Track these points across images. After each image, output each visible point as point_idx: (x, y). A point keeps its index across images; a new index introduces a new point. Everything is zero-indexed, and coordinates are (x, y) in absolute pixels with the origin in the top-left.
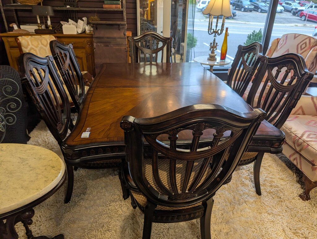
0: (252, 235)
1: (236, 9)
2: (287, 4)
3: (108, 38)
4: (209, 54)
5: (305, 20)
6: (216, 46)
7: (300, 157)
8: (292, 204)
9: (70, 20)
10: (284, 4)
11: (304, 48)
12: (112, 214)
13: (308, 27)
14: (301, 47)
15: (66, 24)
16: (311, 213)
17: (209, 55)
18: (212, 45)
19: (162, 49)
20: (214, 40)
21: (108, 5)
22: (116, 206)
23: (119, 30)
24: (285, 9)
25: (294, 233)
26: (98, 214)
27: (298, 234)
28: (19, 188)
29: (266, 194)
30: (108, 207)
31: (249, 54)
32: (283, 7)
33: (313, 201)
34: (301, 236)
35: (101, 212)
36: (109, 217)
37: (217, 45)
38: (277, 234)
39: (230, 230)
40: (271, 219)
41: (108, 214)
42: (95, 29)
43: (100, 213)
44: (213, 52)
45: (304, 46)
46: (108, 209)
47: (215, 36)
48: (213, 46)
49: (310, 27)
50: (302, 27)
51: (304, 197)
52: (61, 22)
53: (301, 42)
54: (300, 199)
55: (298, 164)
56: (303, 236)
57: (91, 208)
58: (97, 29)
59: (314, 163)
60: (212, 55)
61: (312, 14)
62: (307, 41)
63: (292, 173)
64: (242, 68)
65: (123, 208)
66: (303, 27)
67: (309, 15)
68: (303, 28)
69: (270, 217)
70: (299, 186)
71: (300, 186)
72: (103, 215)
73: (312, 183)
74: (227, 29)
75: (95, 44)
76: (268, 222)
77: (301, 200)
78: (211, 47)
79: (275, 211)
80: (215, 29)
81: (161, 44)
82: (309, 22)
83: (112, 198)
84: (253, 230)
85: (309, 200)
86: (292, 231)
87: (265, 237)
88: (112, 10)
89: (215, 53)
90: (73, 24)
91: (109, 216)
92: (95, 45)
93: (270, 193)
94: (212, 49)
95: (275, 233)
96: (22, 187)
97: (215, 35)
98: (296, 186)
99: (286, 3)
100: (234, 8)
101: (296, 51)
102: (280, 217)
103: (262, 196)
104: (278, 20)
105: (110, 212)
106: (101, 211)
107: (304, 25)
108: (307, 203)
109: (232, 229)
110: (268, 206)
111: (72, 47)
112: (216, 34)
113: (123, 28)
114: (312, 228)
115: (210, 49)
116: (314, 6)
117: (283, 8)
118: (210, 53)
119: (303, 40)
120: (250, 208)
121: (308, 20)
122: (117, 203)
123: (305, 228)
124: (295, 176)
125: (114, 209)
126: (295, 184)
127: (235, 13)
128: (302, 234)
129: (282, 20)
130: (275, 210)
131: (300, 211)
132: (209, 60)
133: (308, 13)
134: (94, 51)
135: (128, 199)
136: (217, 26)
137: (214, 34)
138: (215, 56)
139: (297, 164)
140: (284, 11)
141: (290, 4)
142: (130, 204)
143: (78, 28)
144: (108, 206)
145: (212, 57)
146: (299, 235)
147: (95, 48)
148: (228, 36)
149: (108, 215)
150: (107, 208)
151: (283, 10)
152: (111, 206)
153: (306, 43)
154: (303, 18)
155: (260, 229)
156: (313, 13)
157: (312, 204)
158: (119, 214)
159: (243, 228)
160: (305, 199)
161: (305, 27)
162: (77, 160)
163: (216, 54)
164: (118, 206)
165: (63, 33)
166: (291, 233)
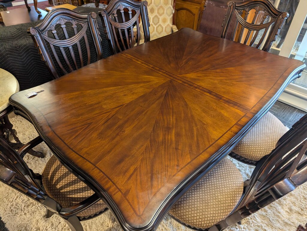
19: (267, 25)
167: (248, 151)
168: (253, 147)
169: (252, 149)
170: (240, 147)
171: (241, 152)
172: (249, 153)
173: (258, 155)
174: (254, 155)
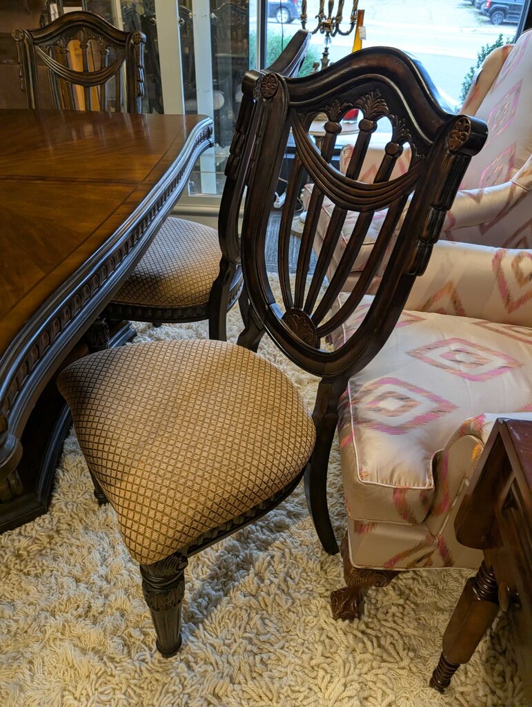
19: (114, 68)
20: (326, 54)
47: (328, 40)
97: (327, 35)
167: (179, 288)
168: (185, 277)
169: (186, 280)
170: (161, 288)
171: (168, 295)
172: (184, 291)
173: (201, 289)
174: (193, 291)
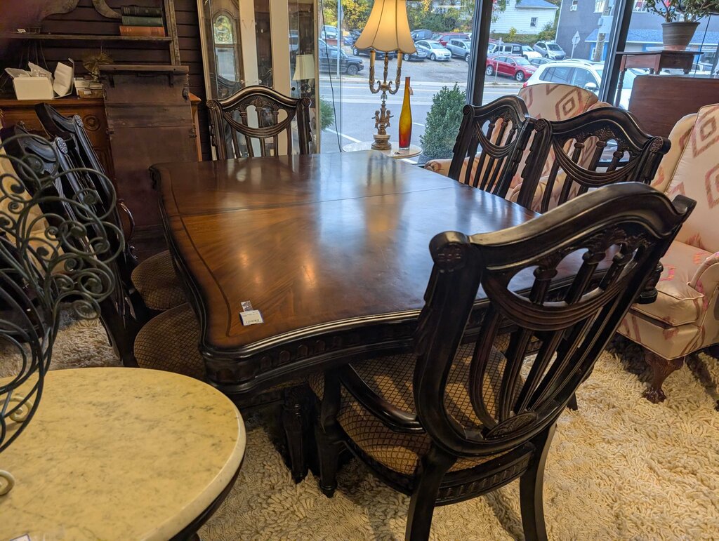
0: (599, 491)
1: (360, 54)
2: (456, 43)
3: (143, 106)
4: (374, 136)
5: (493, 74)
6: (388, 117)
7: (633, 318)
8: (638, 414)
9: (30, 64)
10: (449, 45)
11: (570, 110)
12: (281, 522)
13: (502, 87)
14: (564, 108)
15: (24, 74)
16: (678, 424)
17: (375, 138)
18: (379, 115)
19: (286, 124)
20: (383, 105)
21: (133, 27)
22: (284, 503)
23: (171, 85)
24: (453, 54)
25: (670, 469)
26: (246, 532)
27: (678, 469)
28: (151, 477)
29: (585, 405)
30: (267, 509)
31: (493, 122)
32: (450, 49)
33: (672, 400)
34: (684, 471)
35: (251, 526)
36: (277, 531)
37: (390, 115)
38: (641, 478)
39: (554, 494)
40: (619, 452)
41: (273, 526)
42: (109, 83)
43: (249, 528)
44: (382, 131)
45: (569, 106)
46: (266, 515)
47: (384, 96)
48: (381, 119)
49: (505, 87)
50: (491, 87)
51: (655, 396)
52: (6, 70)
53: (562, 100)
54: (648, 401)
55: (631, 331)
56: (688, 471)
57: (223, 522)
58: (112, 84)
59: (671, 322)
60: (381, 137)
61: (503, 62)
62: (575, 95)
63: (610, 355)
64: (481, 152)
65: (303, 501)
66: (493, 87)
67: (499, 64)
68: (492, 89)
69: (613, 448)
70: (633, 377)
71: (637, 376)
72: (262, 532)
73: (669, 363)
74: (408, 80)
75: (110, 122)
76: (614, 459)
77: (651, 403)
78: (377, 120)
79: (617, 434)
80: (382, 81)
81: (282, 115)
82: (501, 78)
83: (264, 485)
84: (598, 481)
85: (665, 400)
86: (666, 466)
87: (625, 491)
88: (143, 38)
89: (388, 134)
90: (40, 74)
91: (276, 529)
92: (112, 125)
93: (592, 400)
94: (379, 125)
95: (638, 477)
96: (159, 475)
97: (384, 93)
98: (630, 379)
99: (452, 41)
100: (355, 53)
101: (556, 117)
102: (631, 445)
103: (579, 409)
104: (446, 75)
105: (276, 519)
106: (250, 524)
107: (494, 84)
108: (662, 406)
109: (558, 490)
110: (601, 427)
111: (81, 124)
112: (387, 92)
113: (180, 81)
114: (696, 452)
115: (376, 126)
116: (504, 47)
117: (448, 52)
118: (376, 134)
119: (566, 96)
120: (569, 439)
121: (499, 75)
122: (285, 494)
123: (683, 454)
124: (618, 360)
125: (282, 511)
126: (626, 375)
127: (361, 63)
128: (685, 468)
129: (451, 75)
130: (615, 432)
131: (659, 425)
132: (374, 148)
133: (498, 62)
134: (111, 138)
135: (307, 478)
136: (385, 74)
137: (381, 92)
138: (388, 139)
139: (628, 332)
140: (452, 58)
141: (462, 45)
142: (316, 490)
143: (58, 83)
144: (265, 506)
145: (383, 141)
146: (681, 472)
147: (112, 133)
148: (412, 94)
149: (274, 528)
150: (263, 511)
151: (450, 57)
152: (271, 505)
153: (572, 100)
154: (490, 71)
155: (608, 477)
156: (505, 61)
157: (674, 407)
158: (298, 519)
159: (575, 484)
160: (657, 399)
161: (496, 87)
162: (243, 385)
163: (390, 136)
164: (290, 499)
165: (16, 98)
166: (665, 470)
